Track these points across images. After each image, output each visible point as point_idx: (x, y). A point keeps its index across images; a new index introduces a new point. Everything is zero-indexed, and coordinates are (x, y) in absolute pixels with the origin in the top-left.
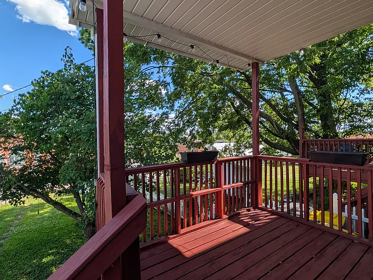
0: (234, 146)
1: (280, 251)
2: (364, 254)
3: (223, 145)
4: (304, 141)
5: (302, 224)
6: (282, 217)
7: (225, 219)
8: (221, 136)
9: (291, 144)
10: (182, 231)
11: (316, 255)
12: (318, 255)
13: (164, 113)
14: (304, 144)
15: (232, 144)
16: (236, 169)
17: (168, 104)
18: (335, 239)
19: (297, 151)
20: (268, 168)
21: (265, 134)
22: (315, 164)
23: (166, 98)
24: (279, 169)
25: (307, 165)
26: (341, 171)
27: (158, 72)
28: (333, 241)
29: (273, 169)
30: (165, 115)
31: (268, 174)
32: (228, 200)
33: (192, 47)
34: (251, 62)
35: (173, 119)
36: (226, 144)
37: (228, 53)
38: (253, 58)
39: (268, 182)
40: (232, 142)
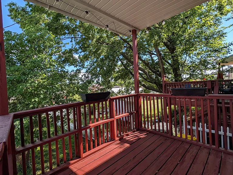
0: (125, 90)
1: (156, 162)
2: (209, 155)
3: (118, 89)
4: (165, 84)
5: (168, 137)
6: (156, 134)
7: (117, 140)
8: (117, 84)
9: (157, 86)
10: (84, 155)
11: (180, 161)
12: (181, 161)
13: (77, 70)
14: (165, 86)
15: (123, 88)
16: (127, 103)
17: (80, 63)
18: (189, 147)
19: (161, 90)
20: (145, 101)
21: (143, 81)
22: (175, 97)
23: (79, 59)
24: (152, 101)
25: (170, 98)
26: (191, 101)
27: (71, 41)
28: (189, 148)
29: (149, 102)
30: (79, 71)
31: (146, 105)
32: (122, 123)
33: (87, 12)
34: (131, 29)
35: (84, 73)
36: (120, 88)
37: (115, 21)
38: (132, 26)
39: (146, 110)
40: (123, 87)
